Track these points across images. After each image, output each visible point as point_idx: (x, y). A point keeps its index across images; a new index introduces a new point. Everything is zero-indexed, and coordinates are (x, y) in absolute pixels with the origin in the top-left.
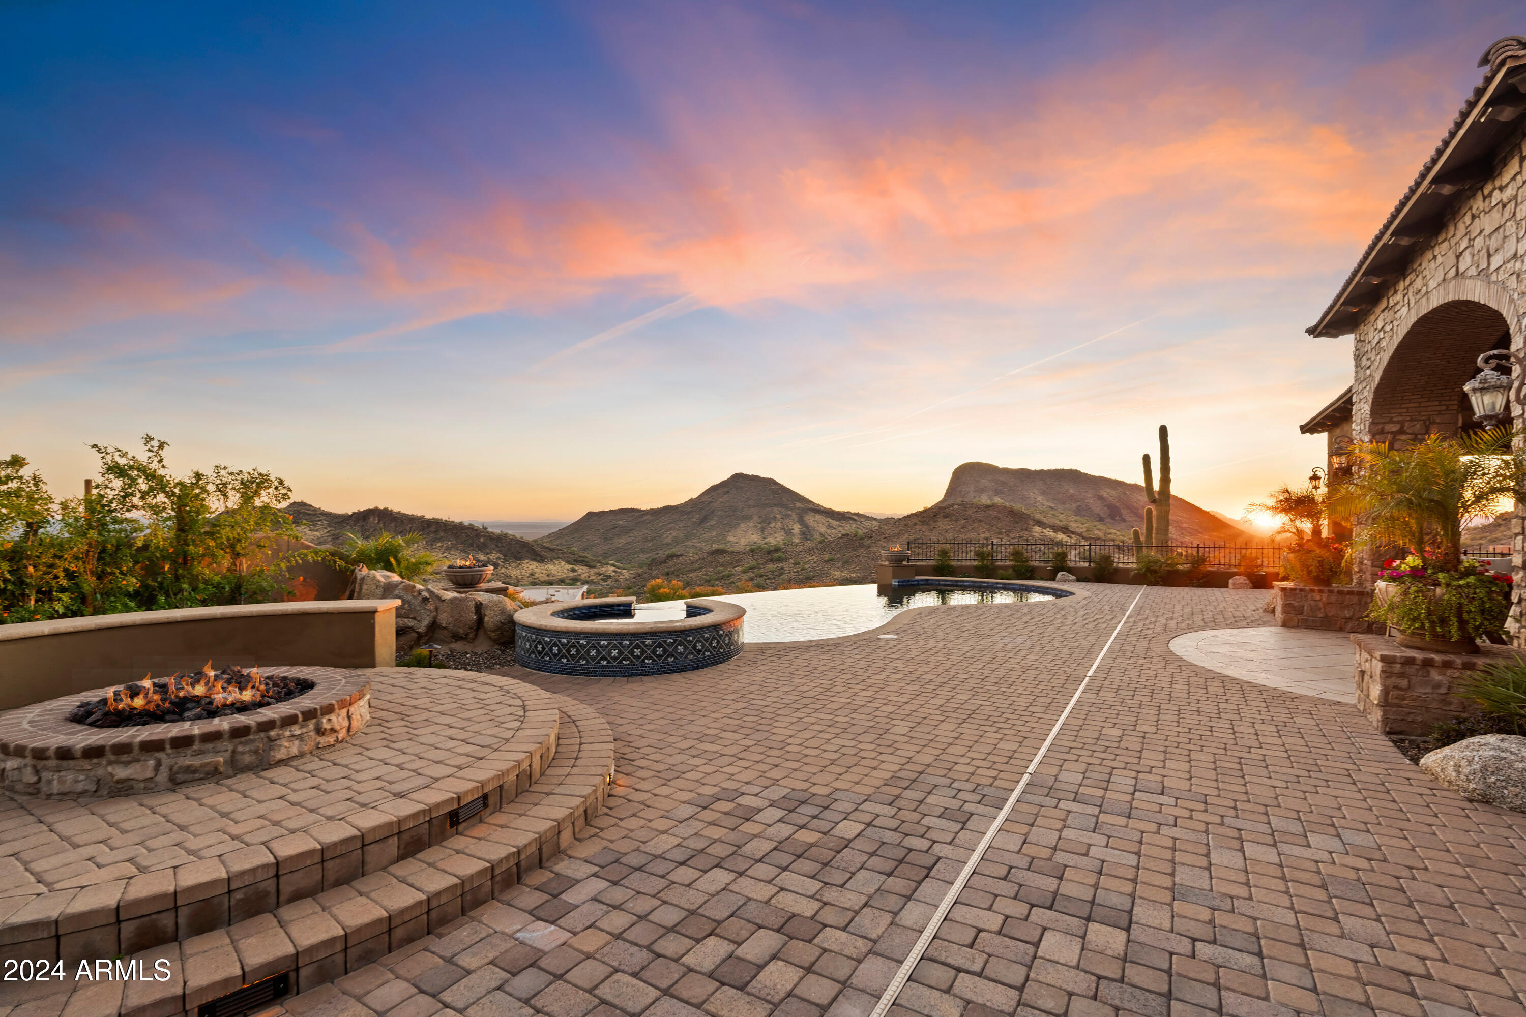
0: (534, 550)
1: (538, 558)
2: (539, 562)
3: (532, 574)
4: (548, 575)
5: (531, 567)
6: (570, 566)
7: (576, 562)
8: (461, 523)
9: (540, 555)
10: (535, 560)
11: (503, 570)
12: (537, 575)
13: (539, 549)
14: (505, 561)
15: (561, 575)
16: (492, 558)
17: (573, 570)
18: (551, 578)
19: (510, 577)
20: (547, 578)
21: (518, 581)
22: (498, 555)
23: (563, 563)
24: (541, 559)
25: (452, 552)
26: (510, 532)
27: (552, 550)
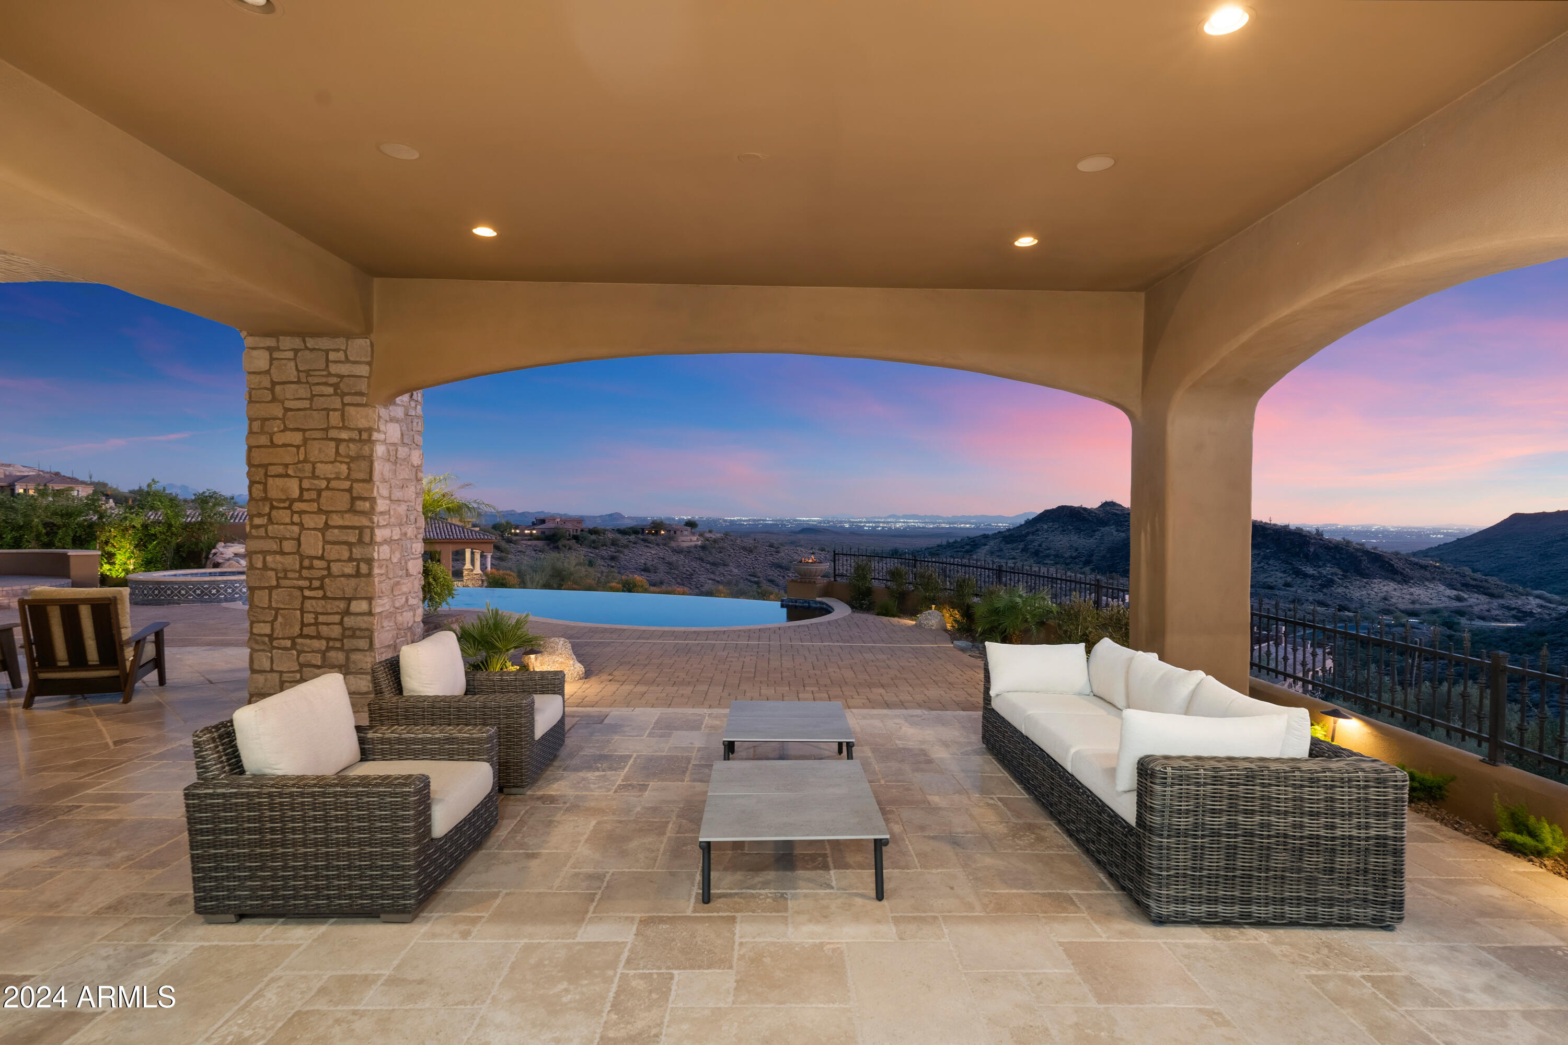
0: (1392, 566)
1: (1399, 578)
2: (1399, 583)
3: (1385, 599)
4: (1413, 602)
5: (1385, 588)
6: (1455, 593)
7: (1466, 586)
8: (1286, 527)
9: (1402, 574)
10: (1393, 580)
11: (1340, 590)
12: (1394, 600)
13: (1398, 565)
14: (1345, 577)
15: (1435, 604)
16: (1324, 572)
17: (1459, 599)
18: (1417, 606)
19: (1351, 600)
20: (1411, 606)
21: (1362, 606)
22: (1336, 570)
23: (1442, 588)
24: (1405, 579)
25: (1271, 562)
26: (1354, 540)
27: (1425, 567)
